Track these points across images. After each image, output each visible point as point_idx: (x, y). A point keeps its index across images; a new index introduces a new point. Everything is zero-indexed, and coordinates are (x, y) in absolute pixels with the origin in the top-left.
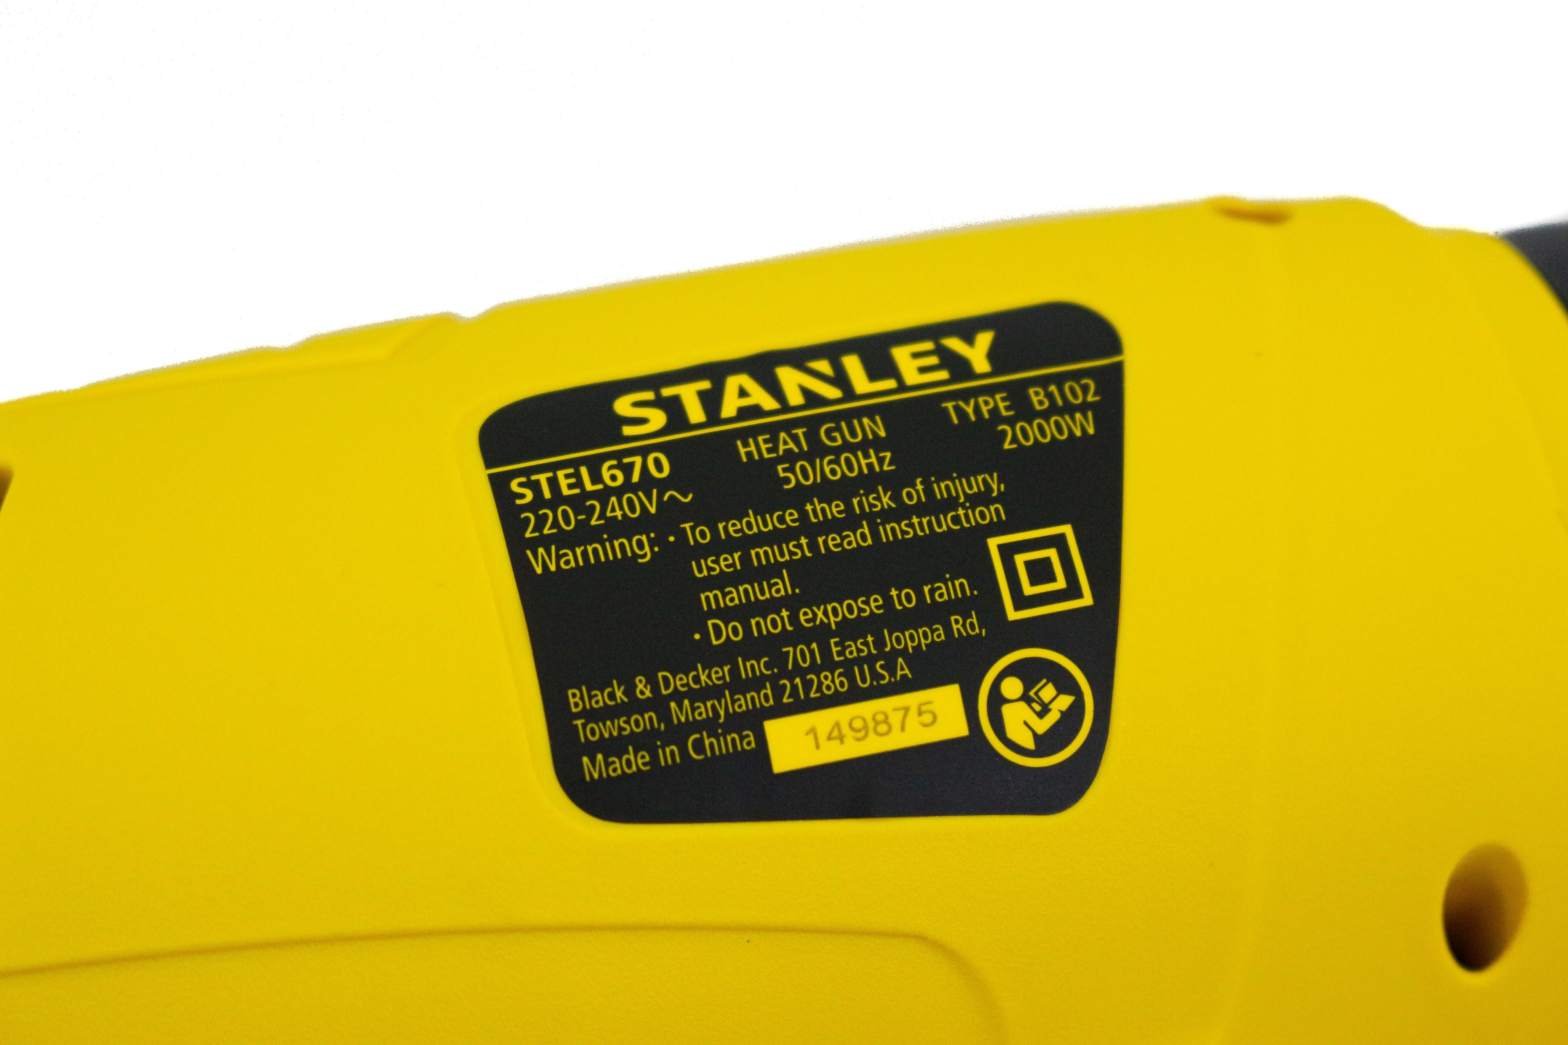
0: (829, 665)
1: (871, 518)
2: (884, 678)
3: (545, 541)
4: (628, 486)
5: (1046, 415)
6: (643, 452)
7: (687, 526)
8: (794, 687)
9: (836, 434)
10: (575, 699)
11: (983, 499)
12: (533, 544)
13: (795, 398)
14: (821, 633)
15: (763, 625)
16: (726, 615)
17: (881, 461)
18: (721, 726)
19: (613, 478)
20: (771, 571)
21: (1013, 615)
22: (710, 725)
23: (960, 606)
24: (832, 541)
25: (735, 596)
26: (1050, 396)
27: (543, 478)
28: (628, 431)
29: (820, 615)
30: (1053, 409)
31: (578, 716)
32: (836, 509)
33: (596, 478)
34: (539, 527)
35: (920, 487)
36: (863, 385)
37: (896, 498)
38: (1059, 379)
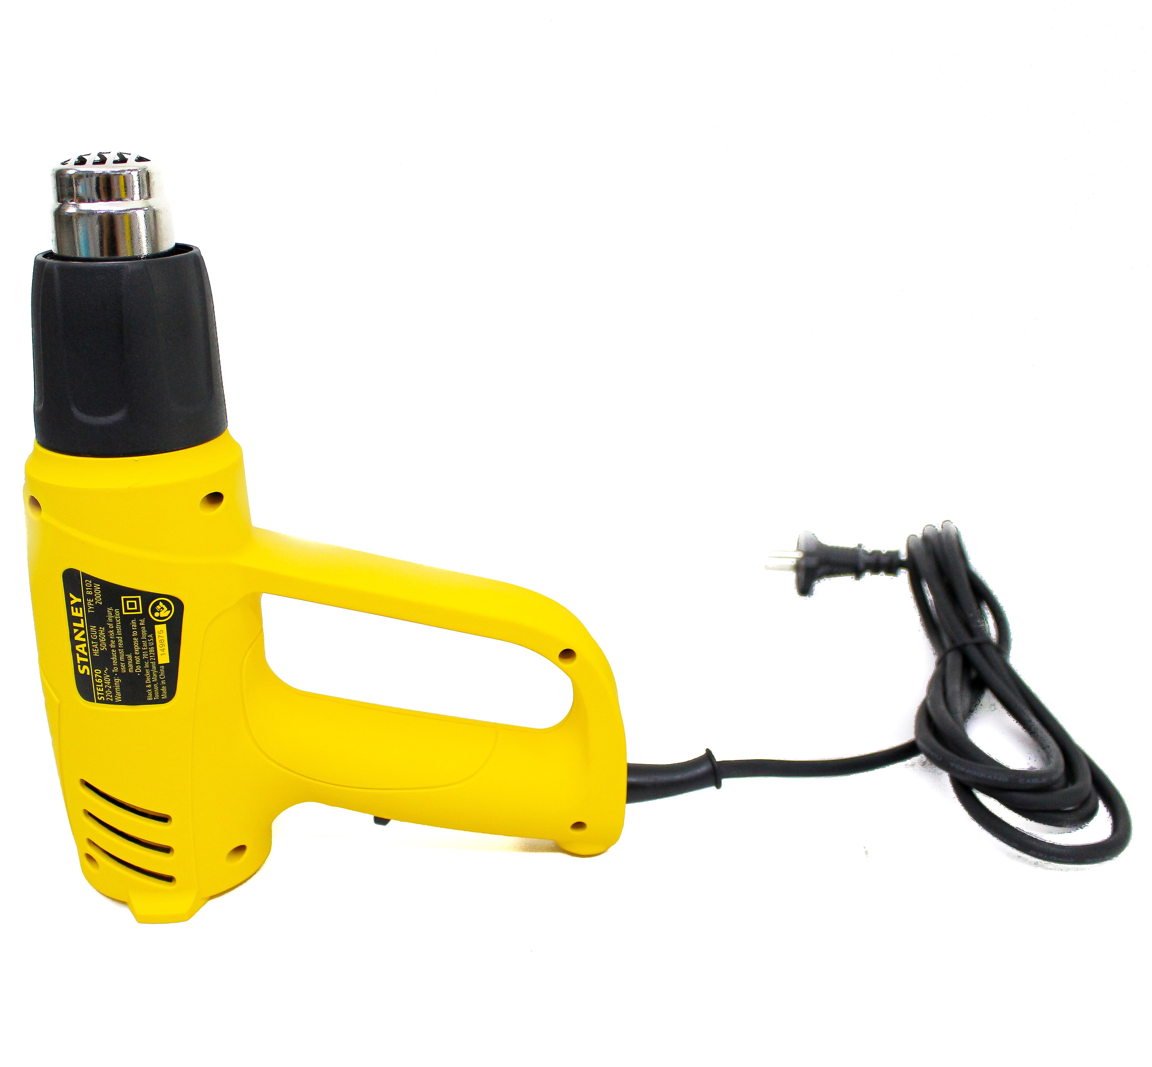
0: (148, 650)
1: (115, 636)
2: (152, 640)
3: (114, 698)
4: (103, 679)
5: (94, 593)
6: (94, 673)
7: (113, 671)
8: (152, 657)
9: (94, 636)
10: (150, 698)
11: (114, 613)
12: (114, 700)
13: (84, 640)
14: (141, 651)
15: (138, 662)
16: (135, 668)
17: (102, 630)
18: (158, 672)
19: (100, 681)
20: (126, 658)
21: (141, 612)
22: (158, 674)
23: (138, 623)
24: (120, 645)
25: (131, 666)
26: (89, 590)
27: (98, 694)
28: (88, 674)
29: (137, 650)
30: (93, 591)
31: (153, 699)
32: (113, 642)
33: (100, 684)
34: (111, 698)
35: (109, 624)
36: (81, 625)
37: (111, 630)
38: (85, 587)
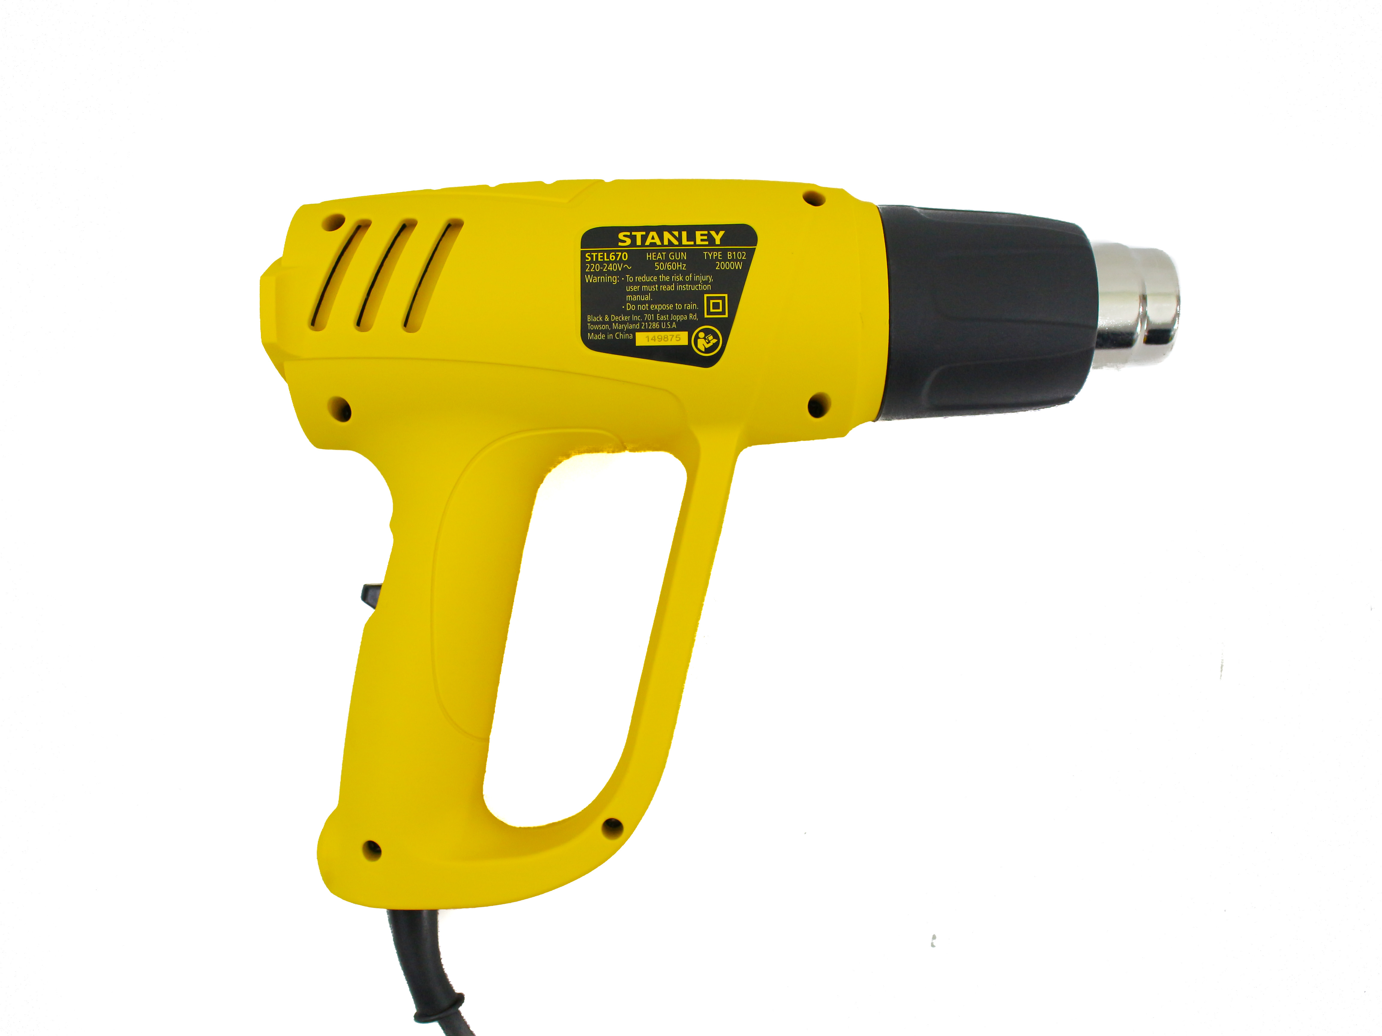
0: (655, 321)
1: (676, 283)
2: (669, 327)
3: (590, 273)
4: (615, 261)
5: (730, 261)
6: (622, 251)
7: (628, 276)
8: (645, 325)
9: (673, 256)
10: (589, 318)
11: (706, 283)
12: (587, 274)
13: (666, 243)
14: (655, 312)
15: (641, 307)
16: (632, 303)
17: (683, 266)
18: (625, 332)
19: (612, 258)
20: (646, 293)
21: (706, 316)
22: (622, 331)
23: (692, 311)
24: (664, 288)
25: (635, 298)
26: (733, 255)
27: (594, 254)
28: (620, 244)
29: (656, 307)
30: (733, 260)
31: (589, 322)
32: (667, 278)
33: (608, 257)
34: (590, 269)
35: (691, 276)
36: (685, 242)
37: (684, 278)
38: (737, 250)
